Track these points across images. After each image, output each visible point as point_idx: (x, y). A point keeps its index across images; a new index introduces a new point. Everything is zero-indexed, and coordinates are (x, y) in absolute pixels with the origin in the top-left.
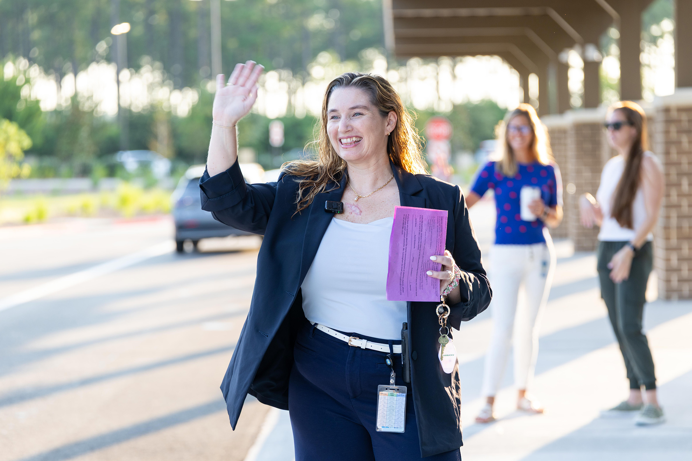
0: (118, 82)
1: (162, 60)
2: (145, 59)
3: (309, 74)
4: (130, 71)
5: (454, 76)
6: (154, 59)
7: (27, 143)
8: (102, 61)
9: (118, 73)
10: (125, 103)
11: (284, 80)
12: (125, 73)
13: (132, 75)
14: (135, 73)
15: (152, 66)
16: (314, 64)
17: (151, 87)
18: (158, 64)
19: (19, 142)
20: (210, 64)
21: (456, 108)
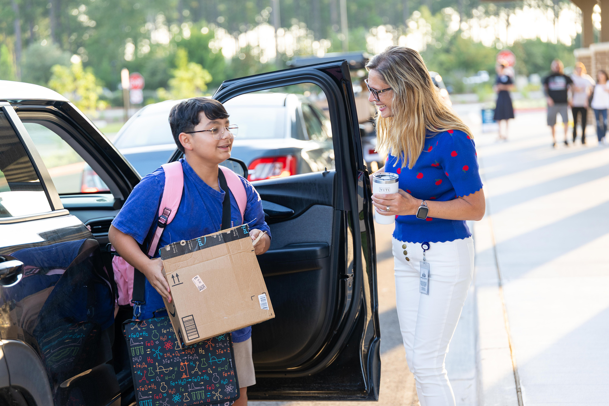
0: (276, 36)
1: (306, 21)
2: (294, 21)
3: (407, 27)
4: (284, 29)
5: (508, 24)
6: (300, 21)
7: (208, 78)
8: (265, 23)
9: (276, 32)
10: (281, 49)
11: (390, 32)
12: (281, 31)
13: (285, 31)
14: (288, 30)
15: (299, 25)
16: (410, 20)
17: (299, 39)
18: (303, 24)
19: (203, 78)
20: (339, 22)
21: (517, 45)
